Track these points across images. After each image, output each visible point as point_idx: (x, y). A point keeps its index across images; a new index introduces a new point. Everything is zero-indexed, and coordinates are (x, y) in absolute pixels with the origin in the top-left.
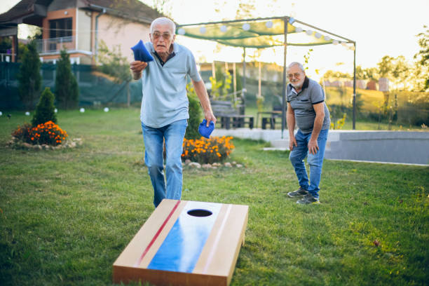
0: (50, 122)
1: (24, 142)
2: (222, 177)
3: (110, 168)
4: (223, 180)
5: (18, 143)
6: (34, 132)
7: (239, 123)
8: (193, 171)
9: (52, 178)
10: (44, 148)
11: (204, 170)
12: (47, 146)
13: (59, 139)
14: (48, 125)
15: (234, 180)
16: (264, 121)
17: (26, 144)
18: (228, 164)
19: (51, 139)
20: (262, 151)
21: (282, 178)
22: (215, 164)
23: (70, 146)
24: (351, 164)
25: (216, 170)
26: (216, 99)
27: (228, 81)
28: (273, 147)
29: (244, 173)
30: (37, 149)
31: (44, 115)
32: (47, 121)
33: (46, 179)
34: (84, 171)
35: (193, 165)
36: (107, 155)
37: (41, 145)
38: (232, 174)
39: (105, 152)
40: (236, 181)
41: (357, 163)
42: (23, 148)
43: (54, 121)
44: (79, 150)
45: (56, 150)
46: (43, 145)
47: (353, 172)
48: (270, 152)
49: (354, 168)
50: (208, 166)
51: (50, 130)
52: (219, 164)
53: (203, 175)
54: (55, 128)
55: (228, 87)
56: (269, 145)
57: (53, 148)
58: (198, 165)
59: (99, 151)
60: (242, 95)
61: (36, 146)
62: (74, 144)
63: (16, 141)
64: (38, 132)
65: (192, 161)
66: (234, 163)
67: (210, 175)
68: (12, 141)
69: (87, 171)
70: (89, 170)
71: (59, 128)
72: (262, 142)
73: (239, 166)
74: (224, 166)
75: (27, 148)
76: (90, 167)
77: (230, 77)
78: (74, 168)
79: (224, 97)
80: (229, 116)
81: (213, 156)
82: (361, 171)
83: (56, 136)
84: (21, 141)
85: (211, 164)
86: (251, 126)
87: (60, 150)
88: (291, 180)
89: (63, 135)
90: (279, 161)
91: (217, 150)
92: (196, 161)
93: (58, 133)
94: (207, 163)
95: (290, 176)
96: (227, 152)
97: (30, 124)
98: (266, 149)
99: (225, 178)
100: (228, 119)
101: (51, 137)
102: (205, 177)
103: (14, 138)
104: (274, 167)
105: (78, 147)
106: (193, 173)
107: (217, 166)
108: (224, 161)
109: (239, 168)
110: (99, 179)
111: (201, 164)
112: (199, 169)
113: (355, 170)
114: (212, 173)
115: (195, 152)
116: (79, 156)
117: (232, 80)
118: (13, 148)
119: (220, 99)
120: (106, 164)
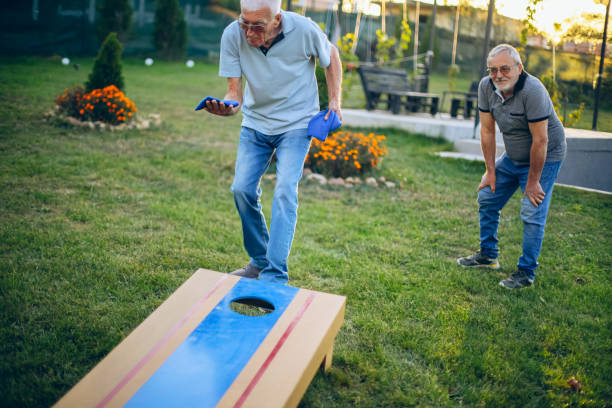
0: (112, 88)
1: (69, 115)
2: (356, 204)
3: (183, 172)
4: (355, 209)
5: (61, 117)
6: (85, 102)
7: (414, 105)
8: (311, 189)
9: (78, 187)
10: (97, 127)
11: (330, 188)
12: (103, 125)
13: (122, 115)
14: (109, 92)
15: (373, 211)
16: (456, 104)
17: (72, 120)
18: (371, 180)
19: (109, 114)
20: (438, 157)
21: (454, 214)
22: (350, 179)
23: (139, 126)
24: (575, 193)
25: (349, 189)
26: (383, 65)
27: (405, 37)
28: (457, 151)
29: (393, 199)
30: (87, 129)
31: (106, 75)
32: (109, 84)
33: (69, 187)
34: (138, 176)
35: (314, 178)
36: (191, 146)
37: (93, 121)
38: (373, 199)
39: (189, 141)
40: (374, 215)
41: (586, 193)
42: (66, 125)
43: (120, 85)
44: (151, 134)
45: (115, 131)
46: (98, 122)
47: (574, 210)
48: (449, 161)
49: (578, 202)
50: (339, 181)
51: (110, 100)
52: (357, 180)
53: (326, 198)
54: (119, 97)
55: (404, 46)
56: (451, 148)
57: (112, 128)
58: (322, 179)
59: (181, 139)
60: (427, 60)
61: (85, 123)
62: (146, 124)
63: (58, 114)
64: (91, 102)
65: (313, 171)
66: (383, 179)
67: (336, 198)
68: (52, 113)
69: (144, 176)
70: (148, 174)
71: (122, 97)
72: (440, 141)
73: (390, 184)
74: (364, 185)
75: (72, 126)
76: (152, 168)
77: (409, 32)
78: (126, 168)
79: (397, 62)
80: (399, 93)
81: (348, 166)
82: (589, 209)
83: (118, 109)
84: (66, 113)
85: (344, 178)
86: (434, 111)
87: (121, 132)
88: (467, 220)
89: (129, 110)
90: (458, 180)
91: (355, 157)
92: (319, 172)
93: (121, 105)
94: (337, 176)
95: (468, 210)
96: (373, 161)
97: (83, 87)
98: (444, 154)
99: (360, 206)
100: (397, 97)
101: (110, 111)
102: (327, 202)
103: (57, 107)
104: (448, 189)
105: (152, 128)
106: (312, 193)
107: (354, 184)
108: (365, 175)
109: (388, 189)
110: (155, 192)
111: (328, 177)
112: (322, 187)
113: (578, 207)
114: (341, 195)
115: (320, 157)
116: (143, 145)
117: (412, 38)
118: (51, 124)
119: (389, 65)
120: (179, 164)
